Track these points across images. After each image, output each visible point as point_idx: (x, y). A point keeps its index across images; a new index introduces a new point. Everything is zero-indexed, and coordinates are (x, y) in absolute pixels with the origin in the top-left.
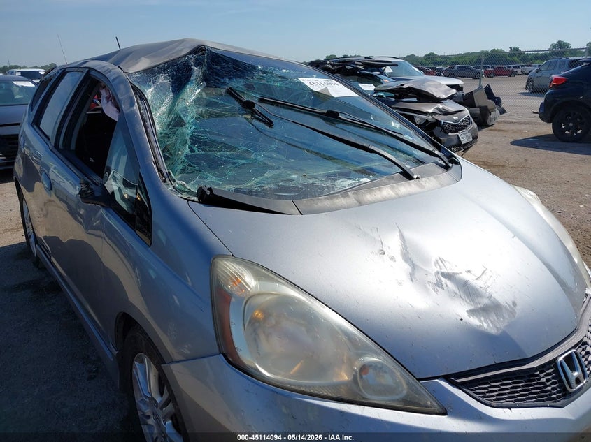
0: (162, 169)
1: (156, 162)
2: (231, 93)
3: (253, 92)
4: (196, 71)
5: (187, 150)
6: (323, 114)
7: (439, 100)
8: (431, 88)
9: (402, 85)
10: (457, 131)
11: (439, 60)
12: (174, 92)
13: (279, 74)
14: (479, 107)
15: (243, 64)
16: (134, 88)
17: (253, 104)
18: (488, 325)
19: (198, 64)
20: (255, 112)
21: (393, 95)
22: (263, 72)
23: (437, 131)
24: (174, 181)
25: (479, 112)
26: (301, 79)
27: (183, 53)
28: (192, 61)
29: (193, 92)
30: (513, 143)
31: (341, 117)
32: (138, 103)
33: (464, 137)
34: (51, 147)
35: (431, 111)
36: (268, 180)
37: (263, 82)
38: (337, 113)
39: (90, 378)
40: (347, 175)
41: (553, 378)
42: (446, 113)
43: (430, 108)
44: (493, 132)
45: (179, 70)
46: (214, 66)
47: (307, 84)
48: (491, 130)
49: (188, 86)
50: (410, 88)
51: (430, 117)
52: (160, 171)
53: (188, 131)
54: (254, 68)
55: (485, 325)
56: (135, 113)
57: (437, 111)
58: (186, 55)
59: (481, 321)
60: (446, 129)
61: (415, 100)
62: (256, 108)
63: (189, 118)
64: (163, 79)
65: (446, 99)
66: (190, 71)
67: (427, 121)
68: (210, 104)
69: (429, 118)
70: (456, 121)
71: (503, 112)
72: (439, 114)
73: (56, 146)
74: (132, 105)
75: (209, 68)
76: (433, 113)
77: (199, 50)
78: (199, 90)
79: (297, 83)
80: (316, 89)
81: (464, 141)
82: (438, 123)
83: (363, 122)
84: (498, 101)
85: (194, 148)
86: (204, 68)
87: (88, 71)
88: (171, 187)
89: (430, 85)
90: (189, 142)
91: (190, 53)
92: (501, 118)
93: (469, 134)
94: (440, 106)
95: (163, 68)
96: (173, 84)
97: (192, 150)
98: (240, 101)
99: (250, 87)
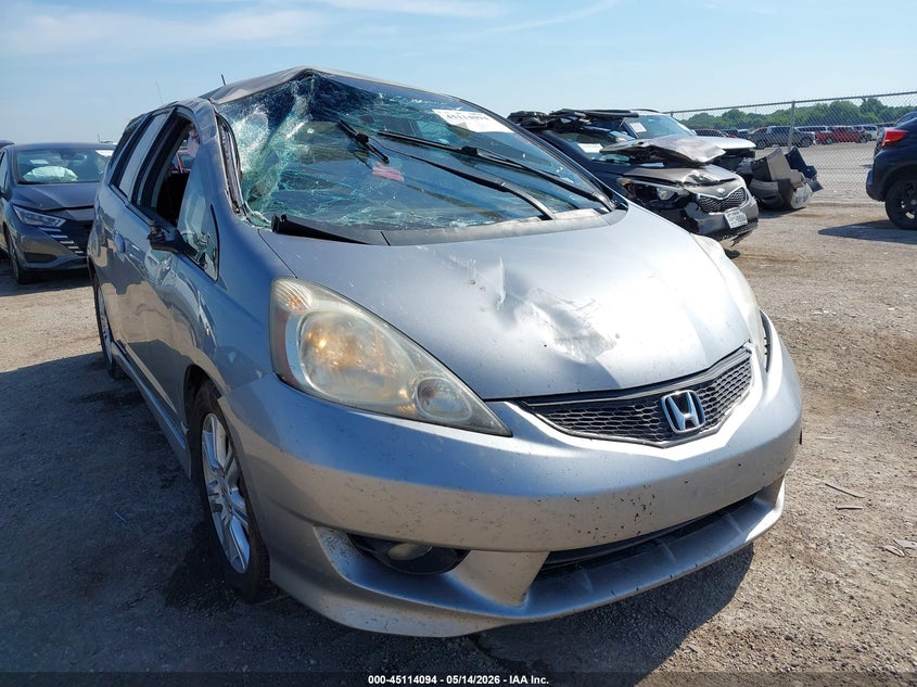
0: (237, 200)
1: (231, 192)
2: (344, 128)
3: (371, 126)
4: (300, 102)
5: (276, 188)
6: (457, 151)
7: (697, 165)
8: (683, 147)
9: (642, 143)
10: (722, 210)
11: (746, 120)
12: (270, 127)
13: (407, 104)
14: (777, 181)
15: (360, 92)
16: (219, 118)
17: (366, 139)
18: (578, 354)
19: (303, 91)
20: (368, 147)
21: (627, 159)
22: (386, 101)
23: (690, 209)
24: (248, 211)
25: (777, 188)
26: (436, 111)
27: (286, 80)
28: (295, 88)
29: (293, 126)
30: (821, 232)
31: (480, 154)
32: (220, 134)
33: (734, 218)
34: (127, 203)
35: (683, 180)
36: (364, 216)
37: (385, 114)
38: (475, 149)
39: (163, 487)
40: (466, 217)
41: (654, 415)
42: (707, 183)
43: (683, 176)
44: (800, 219)
45: (278, 99)
46: (323, 95)
47: (445, 118)
48: (798, 216)
49: (288, 118)
50: (652, 148)
51: (680, 189)
52: (235, 202)
53: (281, 167)
54: (374, 97)
55: (573, 353)
56: (214, 143)
57: (692, 180)
58: (288, 82)
59: (569, 349)
60: (705, 206)
61: (661, 165)
62: (370, 142)
63: (285, 154)
64: (259, 112)
65: (708, 163)
66: (291, 100)
67: (676, 194)
68: (312, 140)
69: (678, 190)
70: (721, 195)
71: (817, 187)
72: (694, 185)
73: (134, 201)
74: (213, 134)
75: (317, 97)
76: (686, 183)
77: (305, 75)
78: (302, 124)
79: (430, 115)
80: (453, 122)
81: (733, 224)
82: (692, 196)
83: (508, 161)
84: (810, 173)
85: (285, 185)
86: (310, 97)
87: (176, 109)
88: (244, 218)
89: (683, 144)
90: (279, 179)
91: (292, 80)
92: (815, 198)
93: (741, 214)
94: (696, 172)
95: (258, 98)
96: (270, 116)
97: (281, 187)
98: (351, 136)
99: (368, 120)
